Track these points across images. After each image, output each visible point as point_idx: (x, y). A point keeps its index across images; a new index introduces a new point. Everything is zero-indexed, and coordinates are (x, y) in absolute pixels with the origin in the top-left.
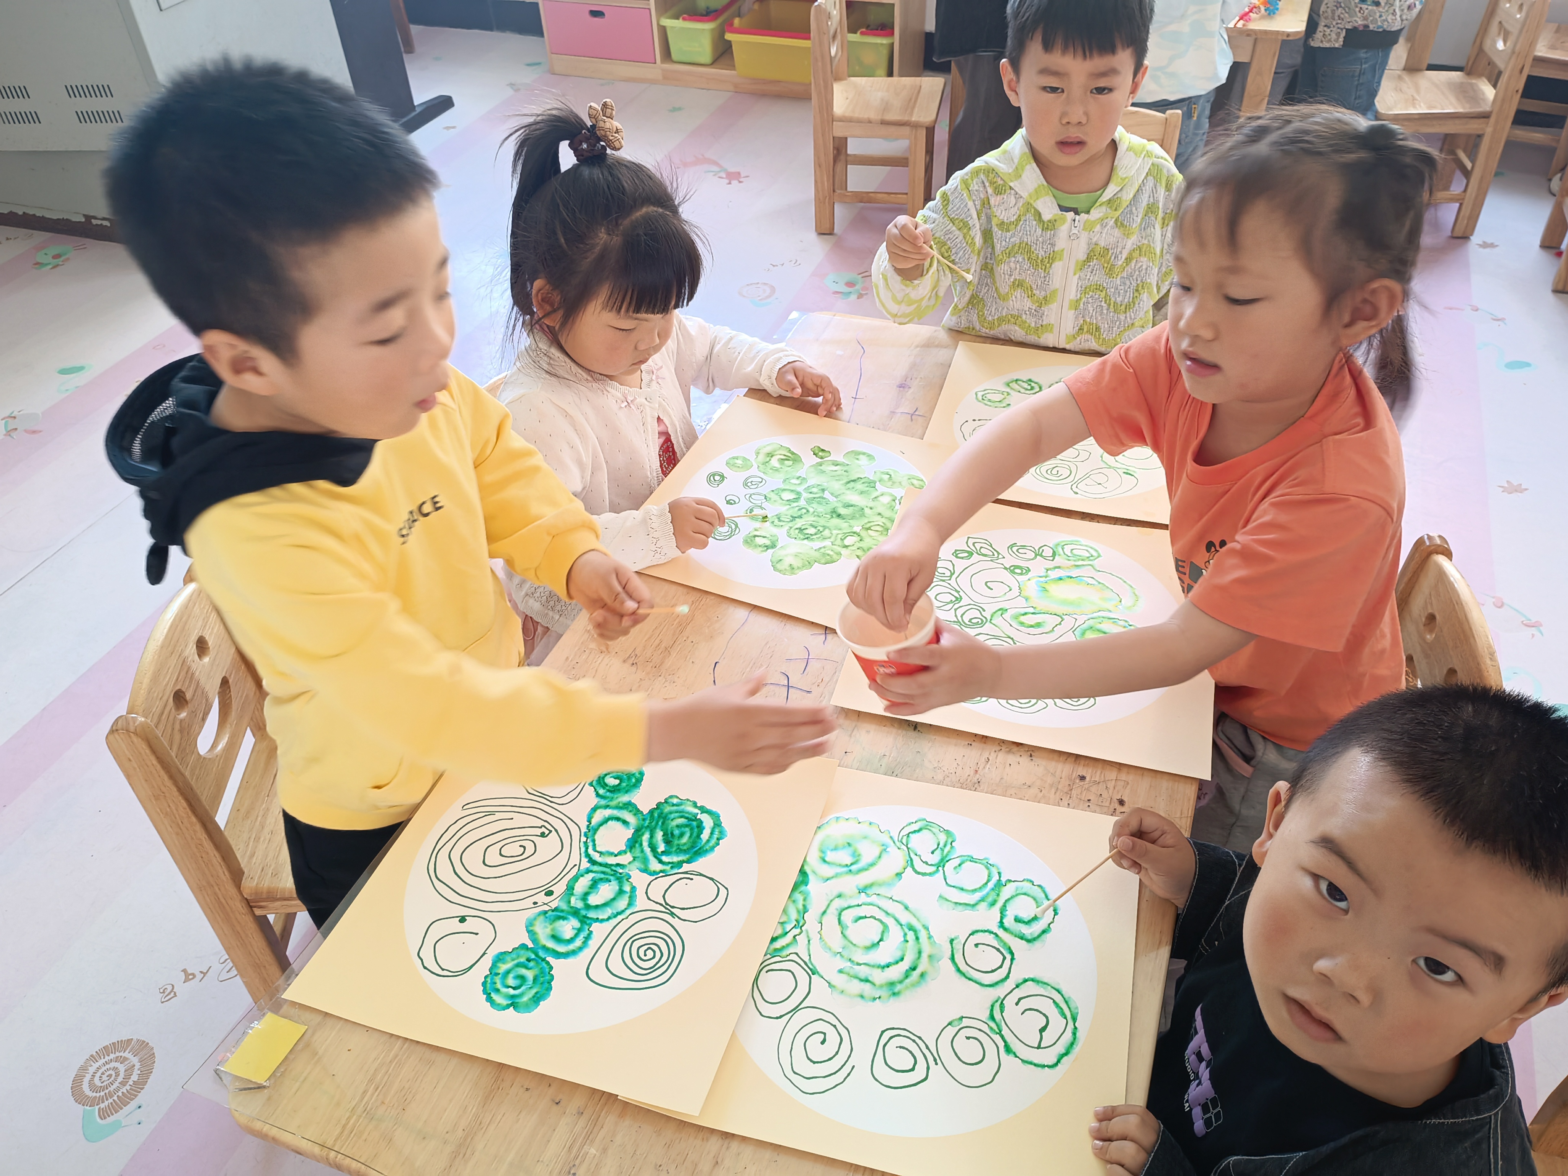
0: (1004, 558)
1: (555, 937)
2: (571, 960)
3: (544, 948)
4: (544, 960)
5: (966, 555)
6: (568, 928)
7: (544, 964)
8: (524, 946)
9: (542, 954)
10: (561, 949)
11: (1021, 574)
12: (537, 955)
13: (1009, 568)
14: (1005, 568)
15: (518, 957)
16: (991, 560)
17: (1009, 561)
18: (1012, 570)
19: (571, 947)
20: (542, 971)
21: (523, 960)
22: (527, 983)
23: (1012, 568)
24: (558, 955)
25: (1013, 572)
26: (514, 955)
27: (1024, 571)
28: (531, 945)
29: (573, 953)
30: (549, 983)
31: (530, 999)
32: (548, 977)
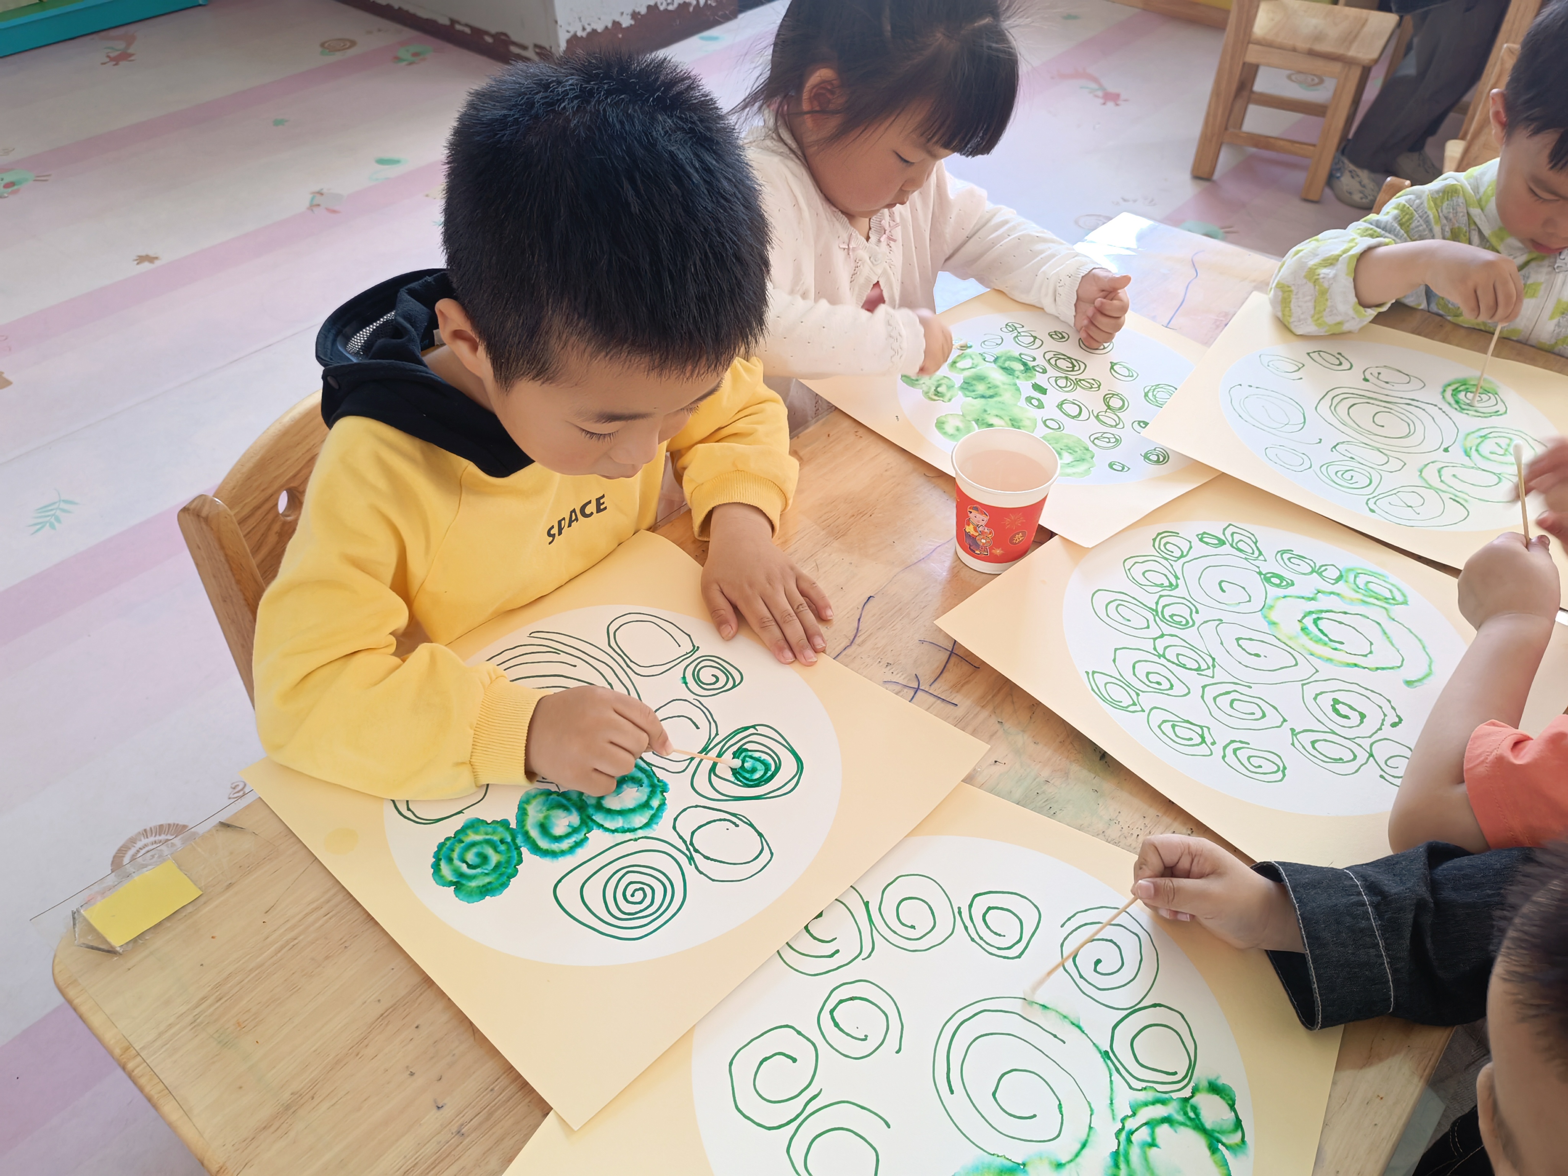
0: (1265, 560)
1: (544, 828)
5: (1216, 542)
6: (562, 822)
8: (505, 823)
11: (1278, 586)
13: (1265, 575)
14: (1260, 573)
15: (494, 833)
16: (1246, 559)
17: (1270, 567)
19: (555, 846)
21: (496, 838)
23: (1269, 576)
24: (536, 849)
25: (1267, 580)
26: (490, 830)
27: (1285, 583)
28: (513, 825)
30: (510, 877)
31: (478, 887)
32: (510, 871)
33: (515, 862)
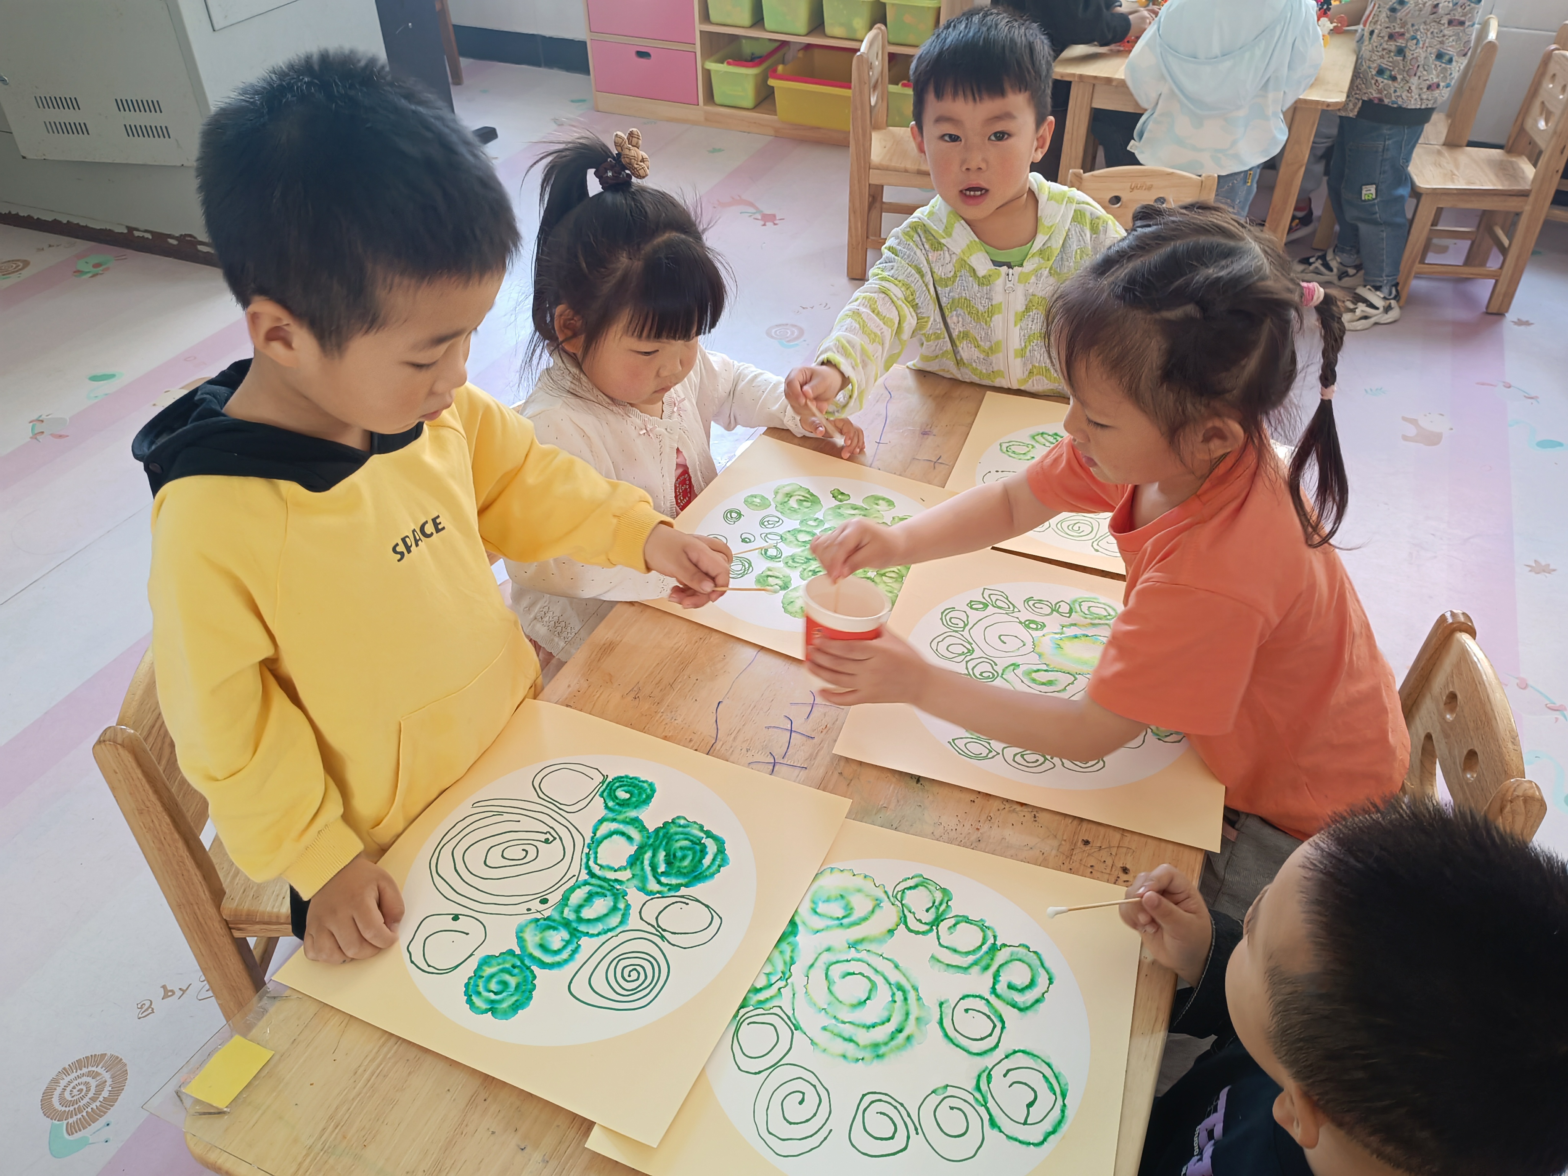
0: (1019, 611)
1: (543, 947)
2: (555, 971)
3: (531, 956)
4: (528, 968)
5: (981, 606)
6: (557, 938)
7: (528, 973)
8: (511, 952)
9: (527, 962)
10: (548, 959)
11: (1036, 629)
12: (522, 962)
13: (1024, 623)
14: (1020, 622)
15: (503, 963)
16: (1006, 613)
17: (1025, 615)
18: (1027, 624)
19: (557, 958)
20: (525, 980)
21: (508, 966)
22: (508, 990)
23: (1027, 623)
24: (543, 965)
25: (1027, 627)
26: (500, 960)
27: (1039, 626)
28: (518, 952)
29: (559, 964)
30: (531, 992)
31: (509, 1006)
32: (530, 987)
33: (531, 979)
